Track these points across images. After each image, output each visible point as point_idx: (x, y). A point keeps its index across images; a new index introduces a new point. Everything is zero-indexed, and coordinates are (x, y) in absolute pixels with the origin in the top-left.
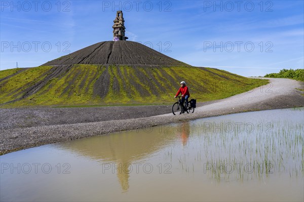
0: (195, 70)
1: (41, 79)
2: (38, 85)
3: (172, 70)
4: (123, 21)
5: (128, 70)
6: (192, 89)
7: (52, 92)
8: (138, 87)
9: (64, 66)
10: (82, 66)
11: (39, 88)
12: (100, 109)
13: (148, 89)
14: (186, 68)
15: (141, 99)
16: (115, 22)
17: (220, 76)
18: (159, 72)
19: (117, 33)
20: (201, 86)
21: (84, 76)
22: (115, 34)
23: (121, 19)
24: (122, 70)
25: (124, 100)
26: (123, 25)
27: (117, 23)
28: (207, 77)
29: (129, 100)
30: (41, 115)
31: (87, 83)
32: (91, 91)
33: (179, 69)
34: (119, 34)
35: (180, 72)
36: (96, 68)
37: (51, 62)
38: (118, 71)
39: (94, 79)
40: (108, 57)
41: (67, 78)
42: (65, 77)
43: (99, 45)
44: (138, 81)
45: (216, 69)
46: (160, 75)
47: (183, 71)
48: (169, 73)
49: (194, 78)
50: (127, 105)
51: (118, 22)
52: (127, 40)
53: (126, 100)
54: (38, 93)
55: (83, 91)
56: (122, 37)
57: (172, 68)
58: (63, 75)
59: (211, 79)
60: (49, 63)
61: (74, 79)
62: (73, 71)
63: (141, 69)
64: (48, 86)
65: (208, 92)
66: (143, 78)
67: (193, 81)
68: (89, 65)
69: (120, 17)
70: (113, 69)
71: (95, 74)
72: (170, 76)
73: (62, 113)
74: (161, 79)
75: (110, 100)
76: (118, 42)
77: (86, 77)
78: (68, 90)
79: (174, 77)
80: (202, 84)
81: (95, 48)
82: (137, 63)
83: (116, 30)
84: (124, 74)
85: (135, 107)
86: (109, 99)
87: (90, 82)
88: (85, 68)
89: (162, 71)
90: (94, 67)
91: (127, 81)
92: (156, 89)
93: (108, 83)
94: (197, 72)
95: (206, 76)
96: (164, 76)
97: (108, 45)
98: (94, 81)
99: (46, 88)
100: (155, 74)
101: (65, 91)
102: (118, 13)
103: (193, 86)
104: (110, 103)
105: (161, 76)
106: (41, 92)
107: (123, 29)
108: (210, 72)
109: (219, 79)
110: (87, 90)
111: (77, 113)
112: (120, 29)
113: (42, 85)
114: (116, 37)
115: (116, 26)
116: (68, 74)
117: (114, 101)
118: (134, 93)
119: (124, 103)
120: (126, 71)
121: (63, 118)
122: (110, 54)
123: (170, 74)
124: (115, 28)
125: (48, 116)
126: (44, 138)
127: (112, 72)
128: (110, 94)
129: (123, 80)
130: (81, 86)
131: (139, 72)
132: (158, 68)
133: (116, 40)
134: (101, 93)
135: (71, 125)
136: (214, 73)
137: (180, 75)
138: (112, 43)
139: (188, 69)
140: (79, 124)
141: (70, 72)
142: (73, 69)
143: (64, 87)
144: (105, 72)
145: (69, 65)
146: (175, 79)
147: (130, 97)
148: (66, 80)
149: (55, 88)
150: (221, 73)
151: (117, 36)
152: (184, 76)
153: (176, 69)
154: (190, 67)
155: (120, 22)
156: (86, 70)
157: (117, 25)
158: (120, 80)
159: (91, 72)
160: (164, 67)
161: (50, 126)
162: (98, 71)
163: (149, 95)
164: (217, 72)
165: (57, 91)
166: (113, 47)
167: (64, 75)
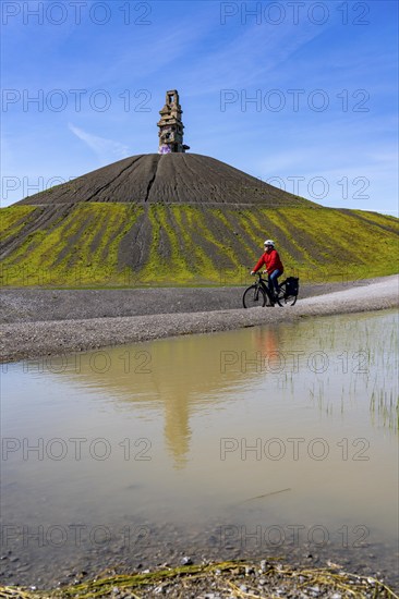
0: (330, 215)
1: (14, 232)
2: (6, 245)
3: (282, 216)
4: (180, 112)
5: (189, 214)
6: (323, 254)
7: (35, 258)
8: (210, 250)
9: (58, 205)
10: (96, 205)
11: (9, 251)
12: (134, 293)
13: (231, 254)
14: (311, 211)
15: (215, 276)
16: (162, 114)
17: (384, 228)
18: (254, 219)
19: (167, 137)
20: (343, 249)
21: (99, 227)
22: (163, 139)
23: (175, 107)
24: (177, 214)
25: (181, 276)
26: (179, 120)
27: (167, 117)
28: (354, 230)
29: (191, 276)
30: (15, 304)
31: (105, 241)
32: (113, 257)
33: (296, 212)
34: (172, 138)
35: (299, 218)
36: (123, 209)
37: (32, 197)
38: (169, 217)
39: (120, 232)
40: (149, 188)
41: (65, 230)
42: (61, 228)
43: (130, 161)
44: (210, 238)
45: (375, 214)
46: (257, 224)
47: (305, 217)
48: (275, 220)
49: (327, 231)
50: (188, 286)
51: (169, 114)
52: (187, 151)
53: (184, 275)
54: (6, 262)
55: (97, 258)
56: (177, 146)
57: (282, 211)
58: (56, 225)
59: (365, 235)
60: (28, 201)
61: (78, 233)
62: (77, 216)
63: (215, 213)
64: (27, 246)
65: (359, 263)
66: (220, 232)
67: (326, 237)
68: (109, 204)
69: (173, 103)
70: (159, 211)
71: (121, 221)
72: (278, 228)
73: (57, 301)
74: (258, 233)
75: (152, 277)
76: (168, 156)
77: (104, 227)
78: (67, 257)
79: (284, 229)
80: (345, 244)
81: (122, 168)
82: (207, 200)
83: (165, 132)
84: (182, 222)
85: (204, 289)
86: (150, 275)
87: (111, 240)
88: (102, 211)
89: (261, 217)
90: (120, 208)
91: (187, 237)
92: (247, 253)
93: (149, 241)
94: (334, 219)
95: (352, 227)
96: (263, 226)
97: (149, 163)
98: (120, 237)
99: (22, 251)
100: (245, 222)
101: (61, 256)
102: (170, 96)
103: (325, 249)
104: (151, 282)
105: (258, 227)
106: (12, 258)
107: (178, 128)
108: (361, 218)
109: (382, 234)
110: (105, 254)
111: (86, 301)
112: (173, 129)
113: (14, 244)
114: (165, 146)
115: (164, 123)
116: (67, 222)
117: (160, 279)
118: (201, 262)
119: (180, 282)
120: (185, 215)
121: (60, 311)
122: (152, 181)
123: (277, 223)
124: (162, 127)
125: (30, 306)
126: (28, 346)
127: (157, 218)
128: (152, 264)
129: (179, 235)
130: (93, 247)
131: (211, 219)
132: (252, 210)
133: (165, 153)
134: (134, 262)
135: (79, 321)
136: (369, 222)
137: (298, 225)
138: (156, 158)
139: (314, 213)
140: (96, 320)
141: (70, 219)
142: (76, 212)
143: (59, 249)
144: (142, 218)
145: (69, 205)
146: (288, 233)
147: (194, 270)
148: (62, 234)
149: (42, 250)
150: (385, 222)
151: (167, 143)
152: (306, 227)
153: (290, 213)
154: (320, 208)
155: (174, 114)
156: (104, 214)
157: (167, 120)
158: (172, 236)
159: (112, 219)
160: (265, 207)
161: (38, 324)
162: (128, 216)
163: (232, 266)
164: (376, 220)
165: (44, 257)
166: (159, 166)
167: (59, 224)
